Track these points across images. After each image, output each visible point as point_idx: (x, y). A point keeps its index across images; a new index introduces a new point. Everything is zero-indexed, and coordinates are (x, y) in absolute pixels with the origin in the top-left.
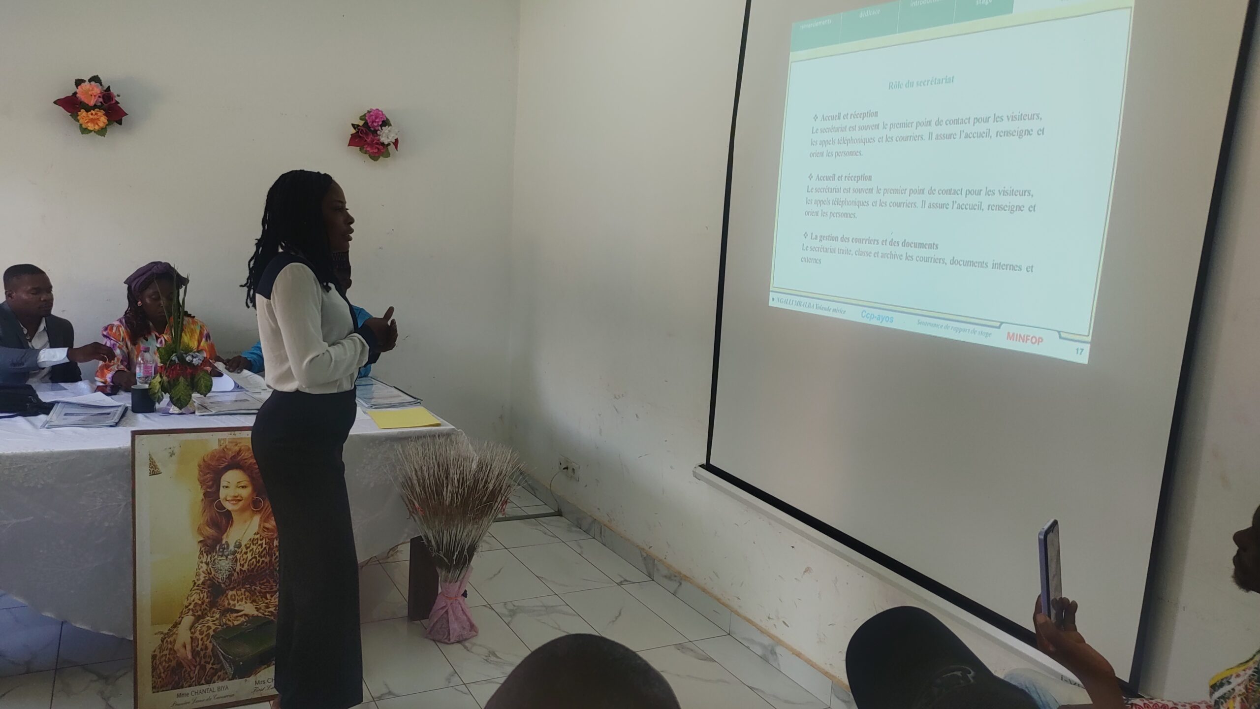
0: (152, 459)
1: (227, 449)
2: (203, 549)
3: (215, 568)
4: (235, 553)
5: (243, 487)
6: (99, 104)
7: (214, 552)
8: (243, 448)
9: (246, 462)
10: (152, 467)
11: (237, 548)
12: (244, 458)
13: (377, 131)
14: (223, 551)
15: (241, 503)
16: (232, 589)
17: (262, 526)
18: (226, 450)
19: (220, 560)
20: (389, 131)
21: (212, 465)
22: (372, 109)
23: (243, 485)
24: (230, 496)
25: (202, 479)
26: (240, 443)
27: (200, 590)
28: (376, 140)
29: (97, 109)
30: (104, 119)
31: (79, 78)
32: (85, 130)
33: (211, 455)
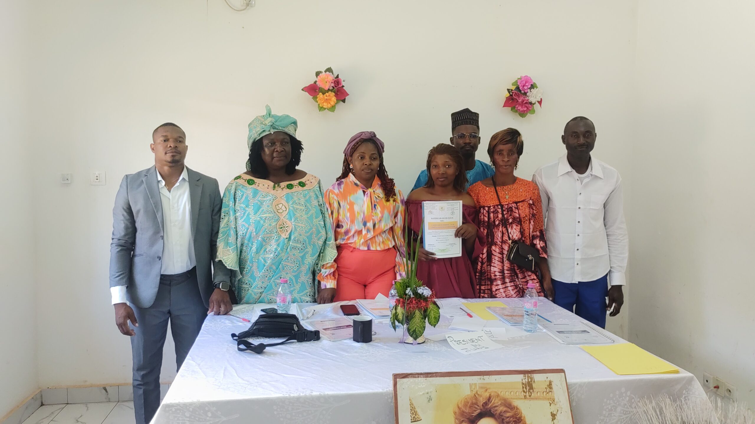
0: (413, 405)
1: (478, 395)
8: (492, 394)
9: (497, 410)
10: (412, 414)
12: (494, 405)
13: (526, 93)
18: (477, 396)
20: (536, 92)
21: (466, 413)
22: (522, 76)
26: (489, 388)
28: (525, 100)
29: (330, 92)
30: (334, 99)
31: (319, 71)
32: (321, 109)
33: (464, 401)
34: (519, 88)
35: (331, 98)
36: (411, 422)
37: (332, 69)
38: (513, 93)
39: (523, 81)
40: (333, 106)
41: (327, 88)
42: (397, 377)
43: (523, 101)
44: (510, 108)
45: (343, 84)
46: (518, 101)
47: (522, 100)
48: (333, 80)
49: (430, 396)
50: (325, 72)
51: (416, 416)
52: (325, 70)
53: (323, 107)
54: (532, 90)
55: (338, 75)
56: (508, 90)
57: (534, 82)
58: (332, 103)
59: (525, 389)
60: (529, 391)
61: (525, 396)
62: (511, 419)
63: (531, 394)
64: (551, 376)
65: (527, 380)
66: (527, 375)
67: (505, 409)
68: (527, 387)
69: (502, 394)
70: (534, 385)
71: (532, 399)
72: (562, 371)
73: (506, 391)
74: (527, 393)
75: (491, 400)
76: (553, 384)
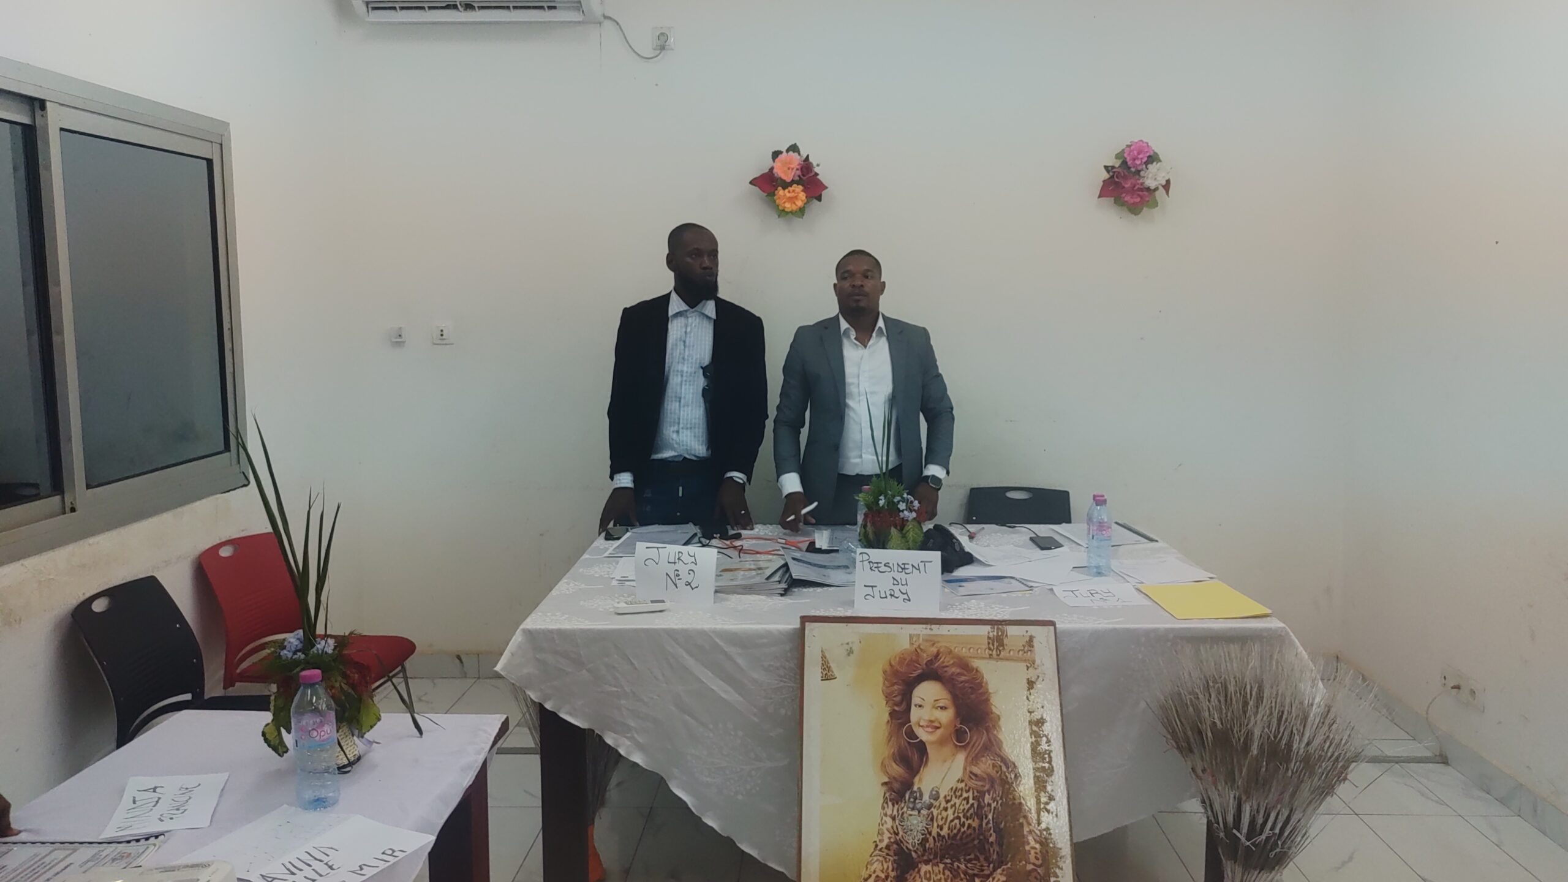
0: (825, 658)
1: (921, 650)
2: (887, 795)
3: (903, 826)
4: (930, 806)
5: (942, 708)
6: (797, 178)
7: (902, 802)
8: (941, 650)
9: (946, 671)
10: (824, 669)
11: (934, 800)
12: (944, 664)
13: (1140, 171)
14: (914, 802)
15: (939, 732)
16: (927, 862)
17: (968, 771)
18: (918, 650)
19: (911, 815)
20: (1158, 170)
21: (901, 672)
22: (1134, 142)
23: (941, 705)
24: (924, 720)
25: (889, 691)
26: (938, 642)
27: (884, 857)
28: (1138, 184)
29: (795, 185)
30: (802, 196)
31: (776, 150)
32: (782, 213)
33: (900, 658)
34: (1126, 163)
35: (796, 194)
36: (822, 680)
37: (798, 147)
38: (1114, 172)
39: (1133, 150)
40: (800, 209)
41: (788, 180)
42: (805, 619)
43: (1134, 187)
44: (1113, 199)
45: (817, 170)
46: (1124, 187)
47: (1131, 184)
48: (798, 165)
49: (851, 648)
50: (788, 151)
51: (829, 672)
52: (786, 148)
53: (783, 210)
54: (1150, 166)
55: (808, 156)
56: (1106, 167)
57: (1156, 151)
58: (800, 204)
59: (991, 646)
60: (997, 648)
61: (991, 655)
62: (966, 685)
63: (1000, 651)
64: (1033, 630)
65: (995, 634)
66: (996, 627)
67: (958, 671)
68: (995, 643)
69: (956, 650)
70: (1006, 641)
71: (1001, 659)
72: (1052, 623)
73: (963, 648)
74: (995, 651)
75: (939, 657)
76: (1035, 640)
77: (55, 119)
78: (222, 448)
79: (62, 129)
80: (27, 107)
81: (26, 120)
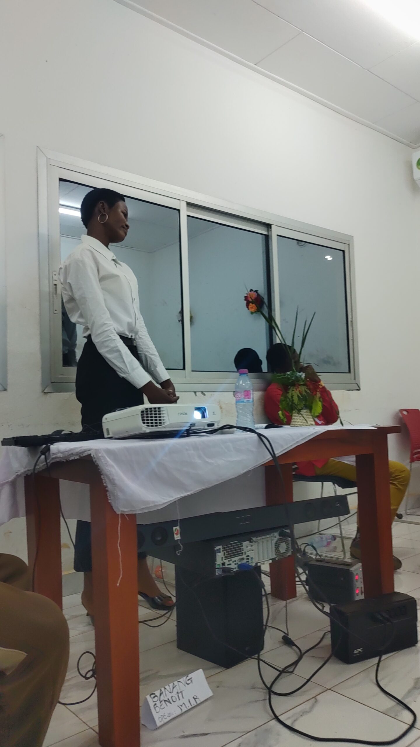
77: (275, 231)
78: (347, 371)
79: (278, 235)
80: (266, 229)
81: (265, 233)
